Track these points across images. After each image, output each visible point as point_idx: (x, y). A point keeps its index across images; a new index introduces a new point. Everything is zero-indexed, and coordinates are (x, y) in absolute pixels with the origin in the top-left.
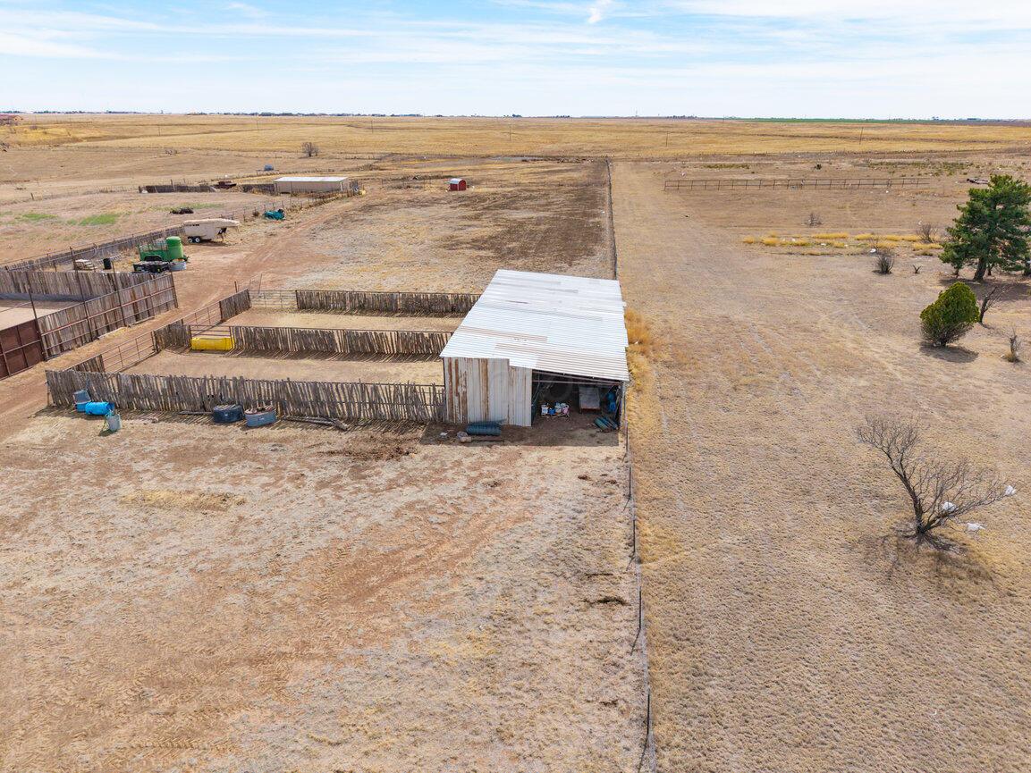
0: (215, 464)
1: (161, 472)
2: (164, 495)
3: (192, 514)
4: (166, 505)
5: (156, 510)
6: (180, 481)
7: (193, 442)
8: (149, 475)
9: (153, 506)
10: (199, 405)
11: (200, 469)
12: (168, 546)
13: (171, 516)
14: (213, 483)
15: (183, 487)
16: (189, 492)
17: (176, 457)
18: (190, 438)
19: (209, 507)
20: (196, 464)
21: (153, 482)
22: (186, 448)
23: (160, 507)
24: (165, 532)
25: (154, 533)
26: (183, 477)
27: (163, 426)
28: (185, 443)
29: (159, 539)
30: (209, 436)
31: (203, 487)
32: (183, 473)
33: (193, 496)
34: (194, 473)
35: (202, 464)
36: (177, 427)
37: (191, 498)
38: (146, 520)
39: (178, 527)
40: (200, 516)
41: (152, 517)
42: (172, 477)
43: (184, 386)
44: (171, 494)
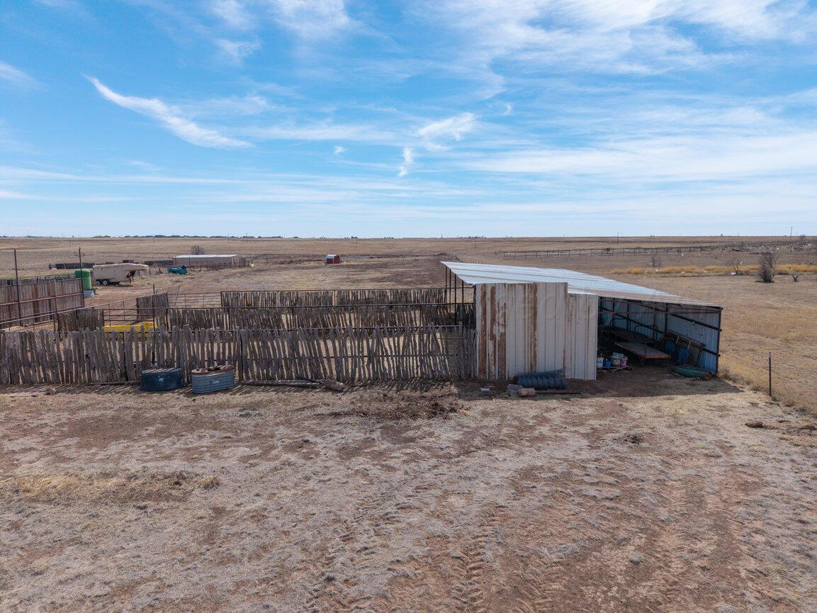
0: (150, 436)
1: (53, 451)
2: (58, 481)
3: (116, 509)
4: (63, 498)
5: (40, 507)
6: (90, 461)
7: (110, 413)
8: (33, 455)
9: (34, 500)
10: (118, 372)
11: (124, 443)
12: (63, 577)
13: (72, 515)
14: (150, 460)
15: (95, 469)
16: (106, 475)
17: (82, 430)
18: (106, 409)
19: (148, 496)
20: (116, 438)
21: (39, 464)
22: (98, 420)
23: (50, 501)
24: (56, 547)
25: (32, 551)
26: (94, 454)
27: (63, 398)
28: (97, 414)
29: (40, 563)
30: (135, 406)
31: (134, 466)
32: (94, 450)
33: (114, 480)
34: (114, 449)
35: (125, 437)
36: (82, 398)
37: (111, 483)
38: (15, 526)
39: (86, 536)
40: (132, 513)
41: (31, 520)
42: (75, 455)
43: (99, 344)
44: (73, 480)
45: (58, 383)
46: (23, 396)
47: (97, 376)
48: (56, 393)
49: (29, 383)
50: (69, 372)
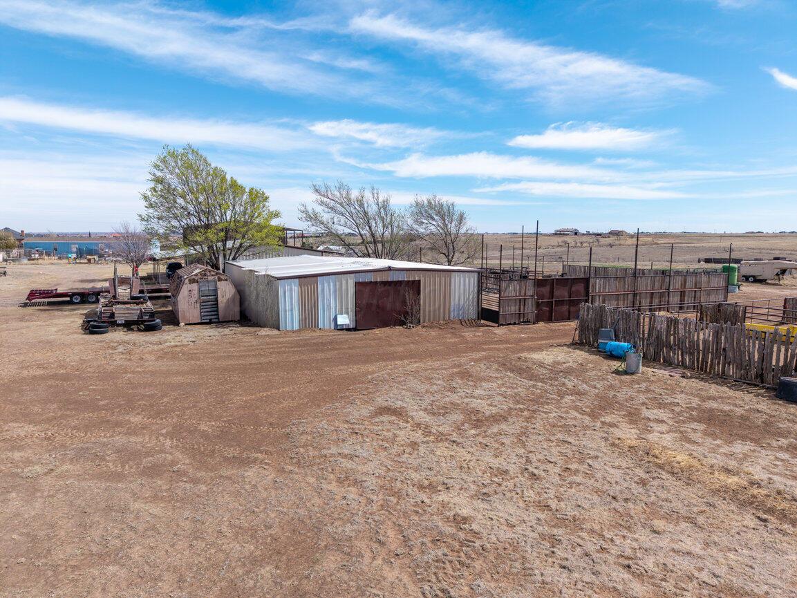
0: (781, 448)
1: (682, 429)
2: (682, 458)
3: (733, 507)
4: (686, 476)
5: (665, 475)
6: (713, 451)
7: (740, 411)
8: (664, 428)
9: (661, 467)
10: (753, 372)
11: (748, 447)
12: (676, 547)
13: (690, 494)
14: (777, 474)
15: (718, 460)
16: (728, 471)
17: (710, 419)
18: (735, 405)
19: (771, 511)
20: (744, 438)
21: (668, 437)
22: (727, 414)
23: (673, 474)
24: (673, 516)
25: (653, 510)
26: (718, 446)
27: (696, 384)
28: (727, 408)
29: (659, 524)
30: (768, 411)
31: (759, 474)
32: (718, 442)
33: (736, 479)
34: (739, 448)
35: (752, 440)
36: (714, 389)
37: (732, 481)
38: (643, 483)
39: (701, 520)
40: (750, 521)
41: (655, 483)
42: (700, 440)
43: (739, 340)
44: (695, 463)
45: (693, 369)
46: (663, 373)
47: (731, 370)
48: (691, 378)
49: (668, 363)
50: (705, 361)
